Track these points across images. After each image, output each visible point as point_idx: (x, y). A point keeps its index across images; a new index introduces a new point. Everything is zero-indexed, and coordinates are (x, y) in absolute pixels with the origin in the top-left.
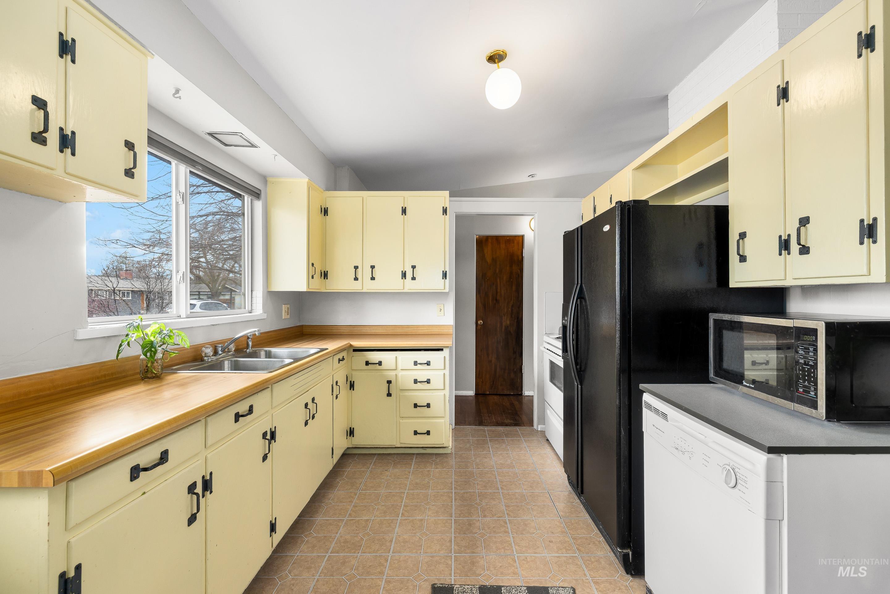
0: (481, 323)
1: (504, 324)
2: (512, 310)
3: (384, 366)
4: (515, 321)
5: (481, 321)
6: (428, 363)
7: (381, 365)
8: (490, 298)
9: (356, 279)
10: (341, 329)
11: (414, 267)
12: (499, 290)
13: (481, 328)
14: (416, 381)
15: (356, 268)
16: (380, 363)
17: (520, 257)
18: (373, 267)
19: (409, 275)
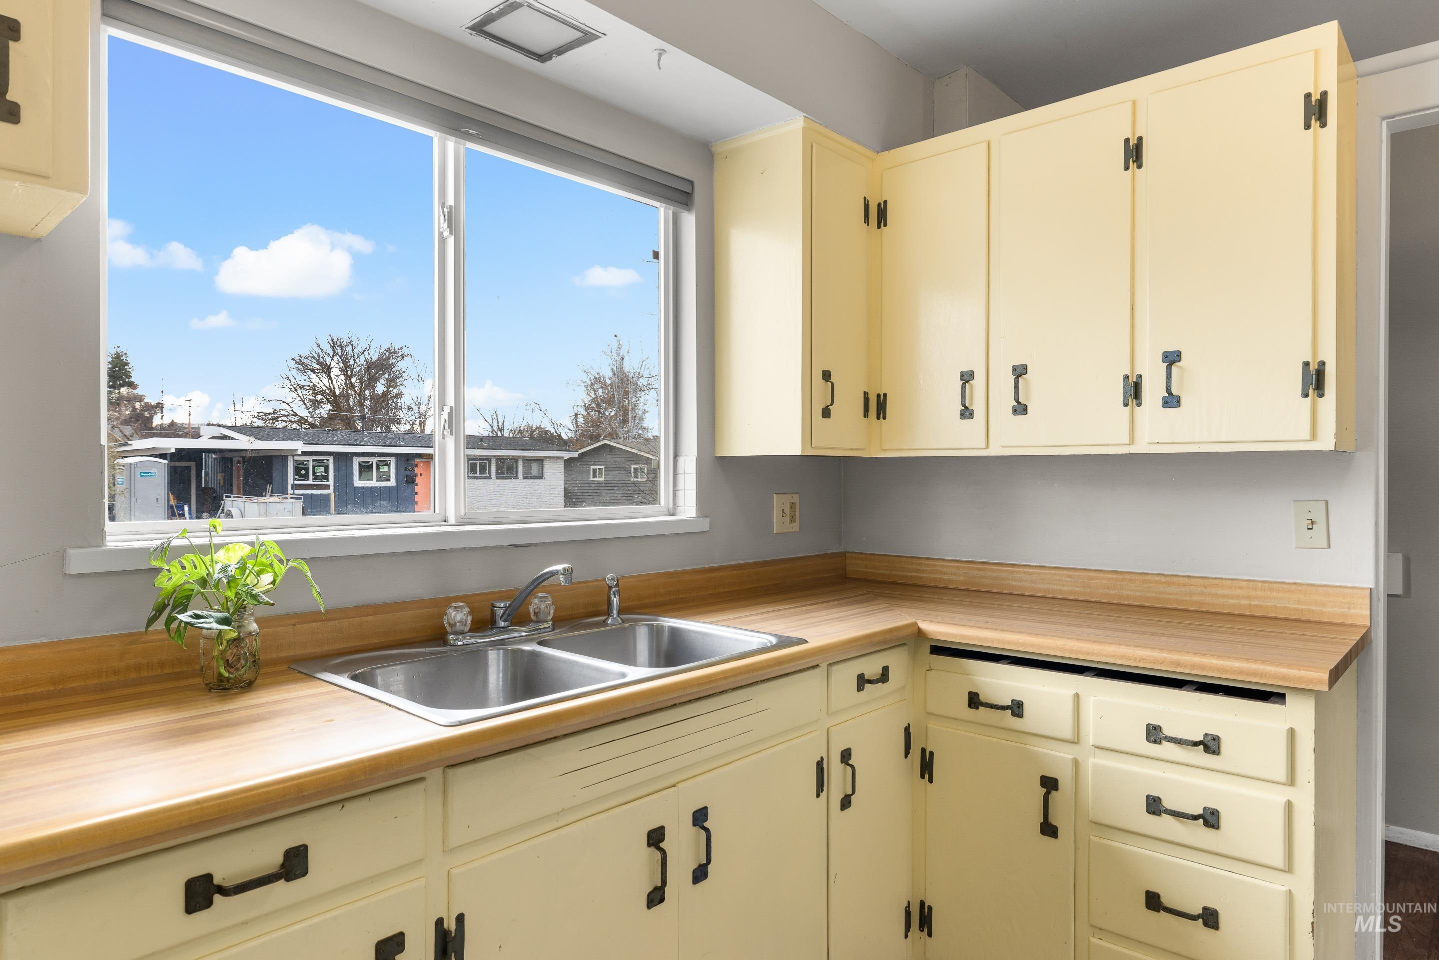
3: (1031, 720)
6: (1212, 744)
7: (1020, 715)
9: (967, 413)
10: (945, 570)
11: (1172, 358)
14: (1154, 806)
15: (967, 377)
16: (1017, 709)
18: (1020, 371)
19: (1153, 391)
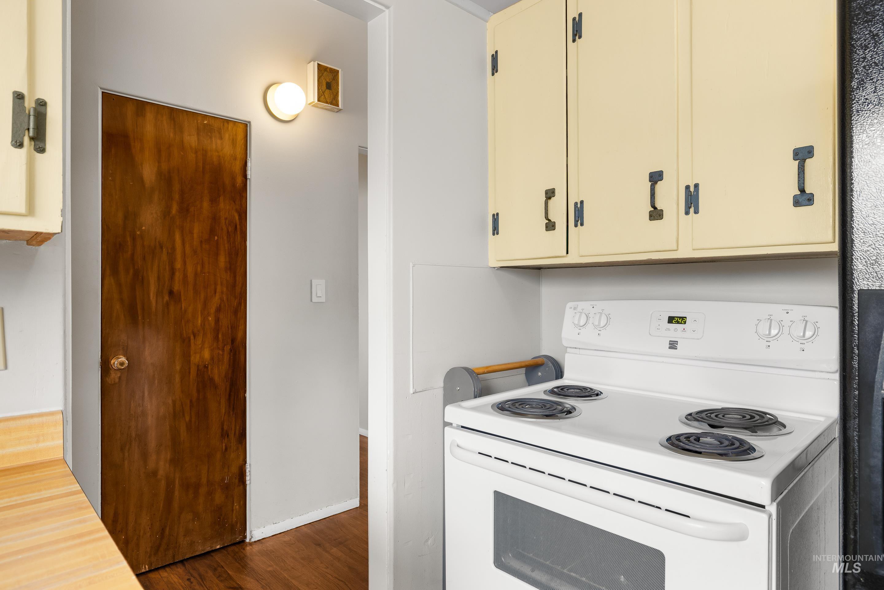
0: (122, 364)
1: (195, 359)
2: (217, 321)
4: (225, 348)
5: (123, 359)
8: (153, 289)
12: (178, 265)
13: (120, 378)
17: (239, 180)
